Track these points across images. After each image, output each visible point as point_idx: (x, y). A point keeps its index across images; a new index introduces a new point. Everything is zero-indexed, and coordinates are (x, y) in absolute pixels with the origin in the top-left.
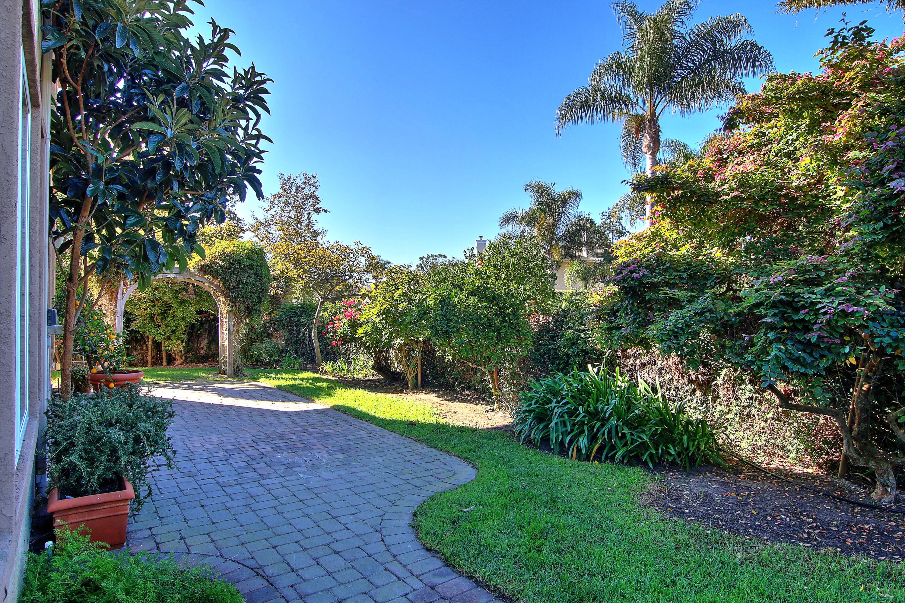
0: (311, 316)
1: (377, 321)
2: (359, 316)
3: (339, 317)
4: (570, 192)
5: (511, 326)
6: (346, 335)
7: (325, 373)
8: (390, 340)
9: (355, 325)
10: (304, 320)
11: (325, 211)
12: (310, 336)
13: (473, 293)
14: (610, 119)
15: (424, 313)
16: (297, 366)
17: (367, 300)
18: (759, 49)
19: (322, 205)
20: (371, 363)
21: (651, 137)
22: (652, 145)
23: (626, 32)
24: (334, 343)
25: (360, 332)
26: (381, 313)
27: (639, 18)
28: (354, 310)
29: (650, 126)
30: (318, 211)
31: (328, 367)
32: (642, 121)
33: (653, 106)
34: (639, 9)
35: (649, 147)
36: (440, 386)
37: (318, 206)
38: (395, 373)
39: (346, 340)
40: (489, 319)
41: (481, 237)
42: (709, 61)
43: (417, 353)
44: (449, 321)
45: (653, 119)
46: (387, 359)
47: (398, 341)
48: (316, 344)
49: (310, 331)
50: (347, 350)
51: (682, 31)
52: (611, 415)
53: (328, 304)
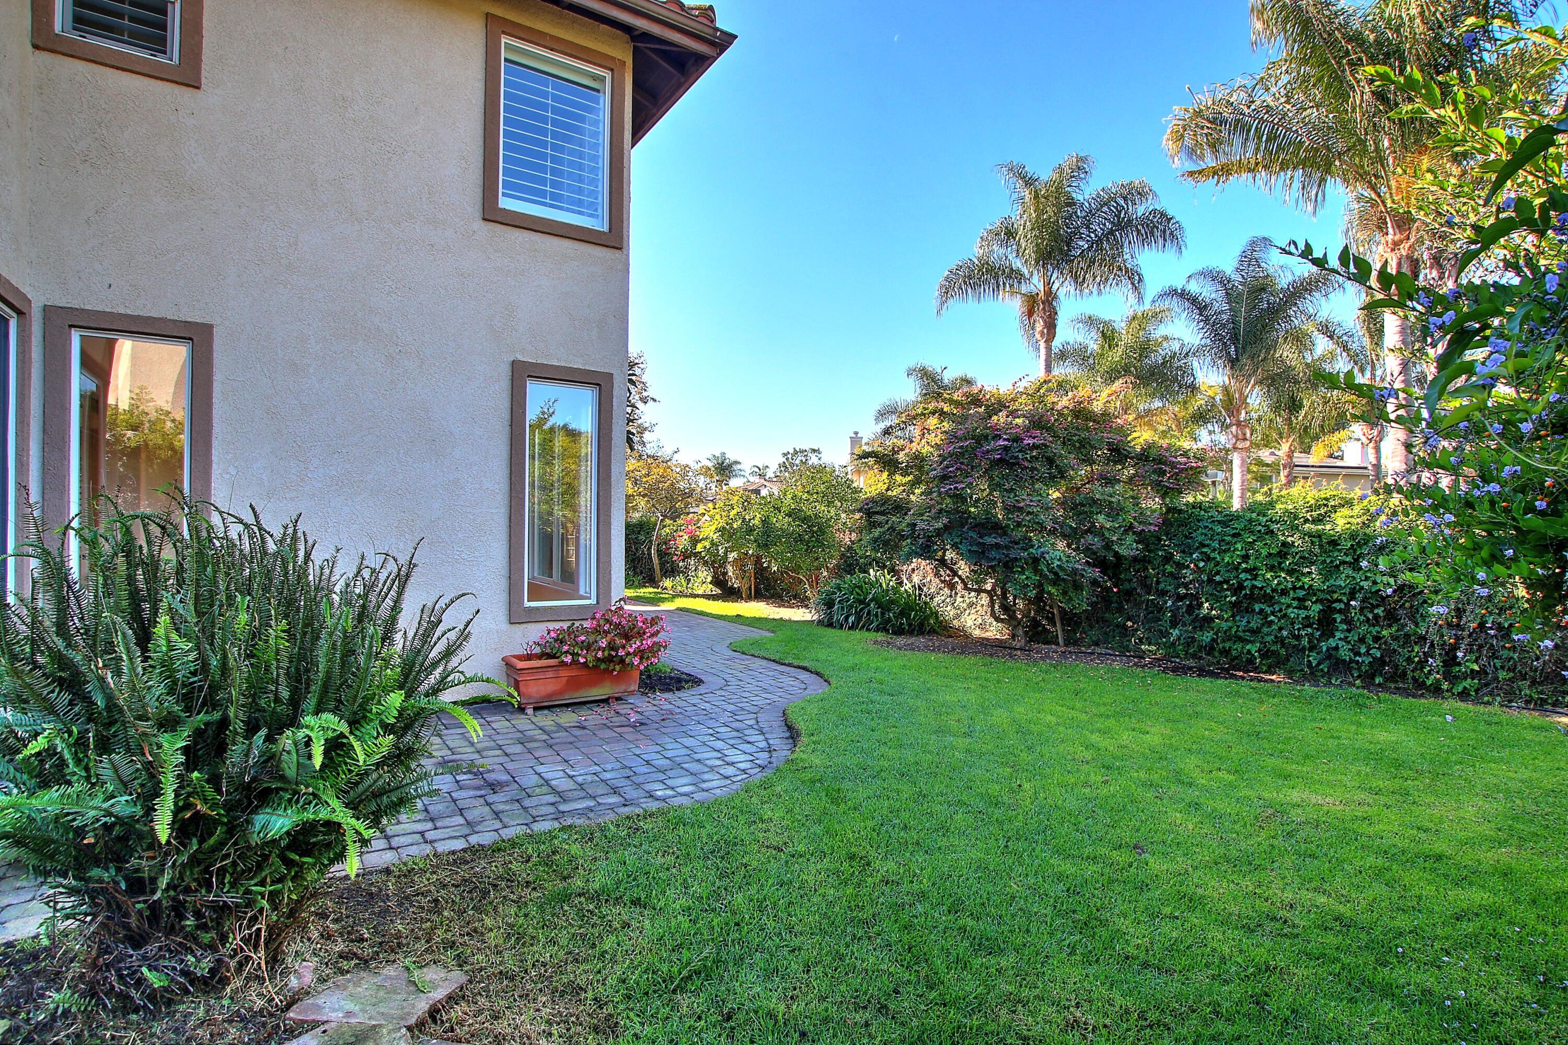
0: (649, 533)
1: (715, 537)
2: (698, 533)
3: (681, 534)
4: (962, 380)
5: (817, 541)
6: (687, 550)
7: (666, 588)
8: (726, 553)
9: (695, 541)
10: (642, 537)
11: (654, 400)
12: (649, 554)
13: (789, 515)
14: (1001, 297)
15: (750, 530)
16: (636, 583)
17: (706, 517)
18: (1169, 220)
19: (650, 393)
20: (709, 579)
21: (1045, 322)
22: (1045, 331)
23: (1015, 196)
24: (675, 558)
25: (699, 548)
26: (718, 530)
27: (1029, 182)
28: (694, 527)
29: (1044, 309)
30: (644, 400)
31: (668, 583)
32: (1034, 302)
33: (1048, 284)
34: (1030, 170)
35: (1042, 333)
36: (772, 597)
37: (645, 394)
38: (732, 588)
39: (686, 556)
40: (800, 535)
41: (856, 433)
42: (1111, 232)
43: (750, 567)
44: (769, 536)
45: (1048, 300)
46: (725, 574)
47: (732, 556)
48: (656, 560)
49: (650, 548)
50: (686, 568)
51: (1080, 198)
52: (871, 600)
53: (668, 522)
